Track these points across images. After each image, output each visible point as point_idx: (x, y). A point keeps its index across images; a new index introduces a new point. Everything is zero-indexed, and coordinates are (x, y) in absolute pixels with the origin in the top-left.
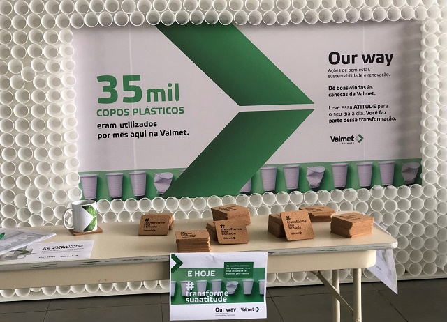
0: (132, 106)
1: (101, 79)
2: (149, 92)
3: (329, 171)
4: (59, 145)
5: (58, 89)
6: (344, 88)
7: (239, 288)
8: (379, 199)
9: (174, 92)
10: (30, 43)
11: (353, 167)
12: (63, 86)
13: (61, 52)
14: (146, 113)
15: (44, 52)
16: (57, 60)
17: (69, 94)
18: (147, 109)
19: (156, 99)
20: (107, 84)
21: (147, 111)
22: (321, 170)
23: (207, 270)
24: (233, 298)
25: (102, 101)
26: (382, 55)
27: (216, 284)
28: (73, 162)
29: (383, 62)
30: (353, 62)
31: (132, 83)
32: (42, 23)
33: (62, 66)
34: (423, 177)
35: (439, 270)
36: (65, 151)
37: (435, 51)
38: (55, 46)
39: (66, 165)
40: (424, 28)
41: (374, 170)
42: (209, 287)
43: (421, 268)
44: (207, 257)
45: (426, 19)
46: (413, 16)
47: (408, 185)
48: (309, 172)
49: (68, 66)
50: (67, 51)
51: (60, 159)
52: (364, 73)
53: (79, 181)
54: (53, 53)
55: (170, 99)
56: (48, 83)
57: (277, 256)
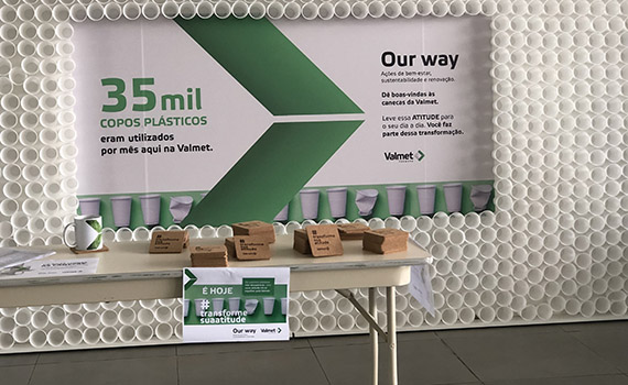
0: (145, 115)
1: (105, 82)
2: (164, 98)
3: (383, 195)
4: (53, 162)
5: (54, 95)
6: (401, 95)
7: (259, 307)
8: (443, 228)
9: (195, 98)
10: (20, 39)
11: (412, 190)
12: (59, 90)
13: (57, 49)
14: (160, 123)
15: (38, 49)
16: (53, 60)
17: (67, 100)
18: (162, 119)
19: (173, 108)
20: (114, 88)
21: (162, 121)
22: (373, 194)
23: (223, 287)
24: (252, 318)
25: (106, 109)
26: (446, 57)
27: (234, 302)
28: (70, 183)
29: (446, 64)
30: (411, 64)
31: (143, 88)
32: (36, 15)
33: (59, 67)
34: (496, 201)
35: (516, 316)
36: (61, 169)
37: (507, 51)
38: (51, 42)
39: (62, 186)
40: (493, 25)
41: (437, 193)
42: (226, 306)
43: (494, 314)
44: (224, 272)
45: (496, 14)
46: (480, 10)
47: (478, 213)
48: (358, 197)
49: (67, 66)
50: (66, 48)
51: (55, 178)
52: (423, 77)
53: (77, 207)
54: (48, 50)
55: (190, 108)
56: (42, 87)
57: (301, 272)
